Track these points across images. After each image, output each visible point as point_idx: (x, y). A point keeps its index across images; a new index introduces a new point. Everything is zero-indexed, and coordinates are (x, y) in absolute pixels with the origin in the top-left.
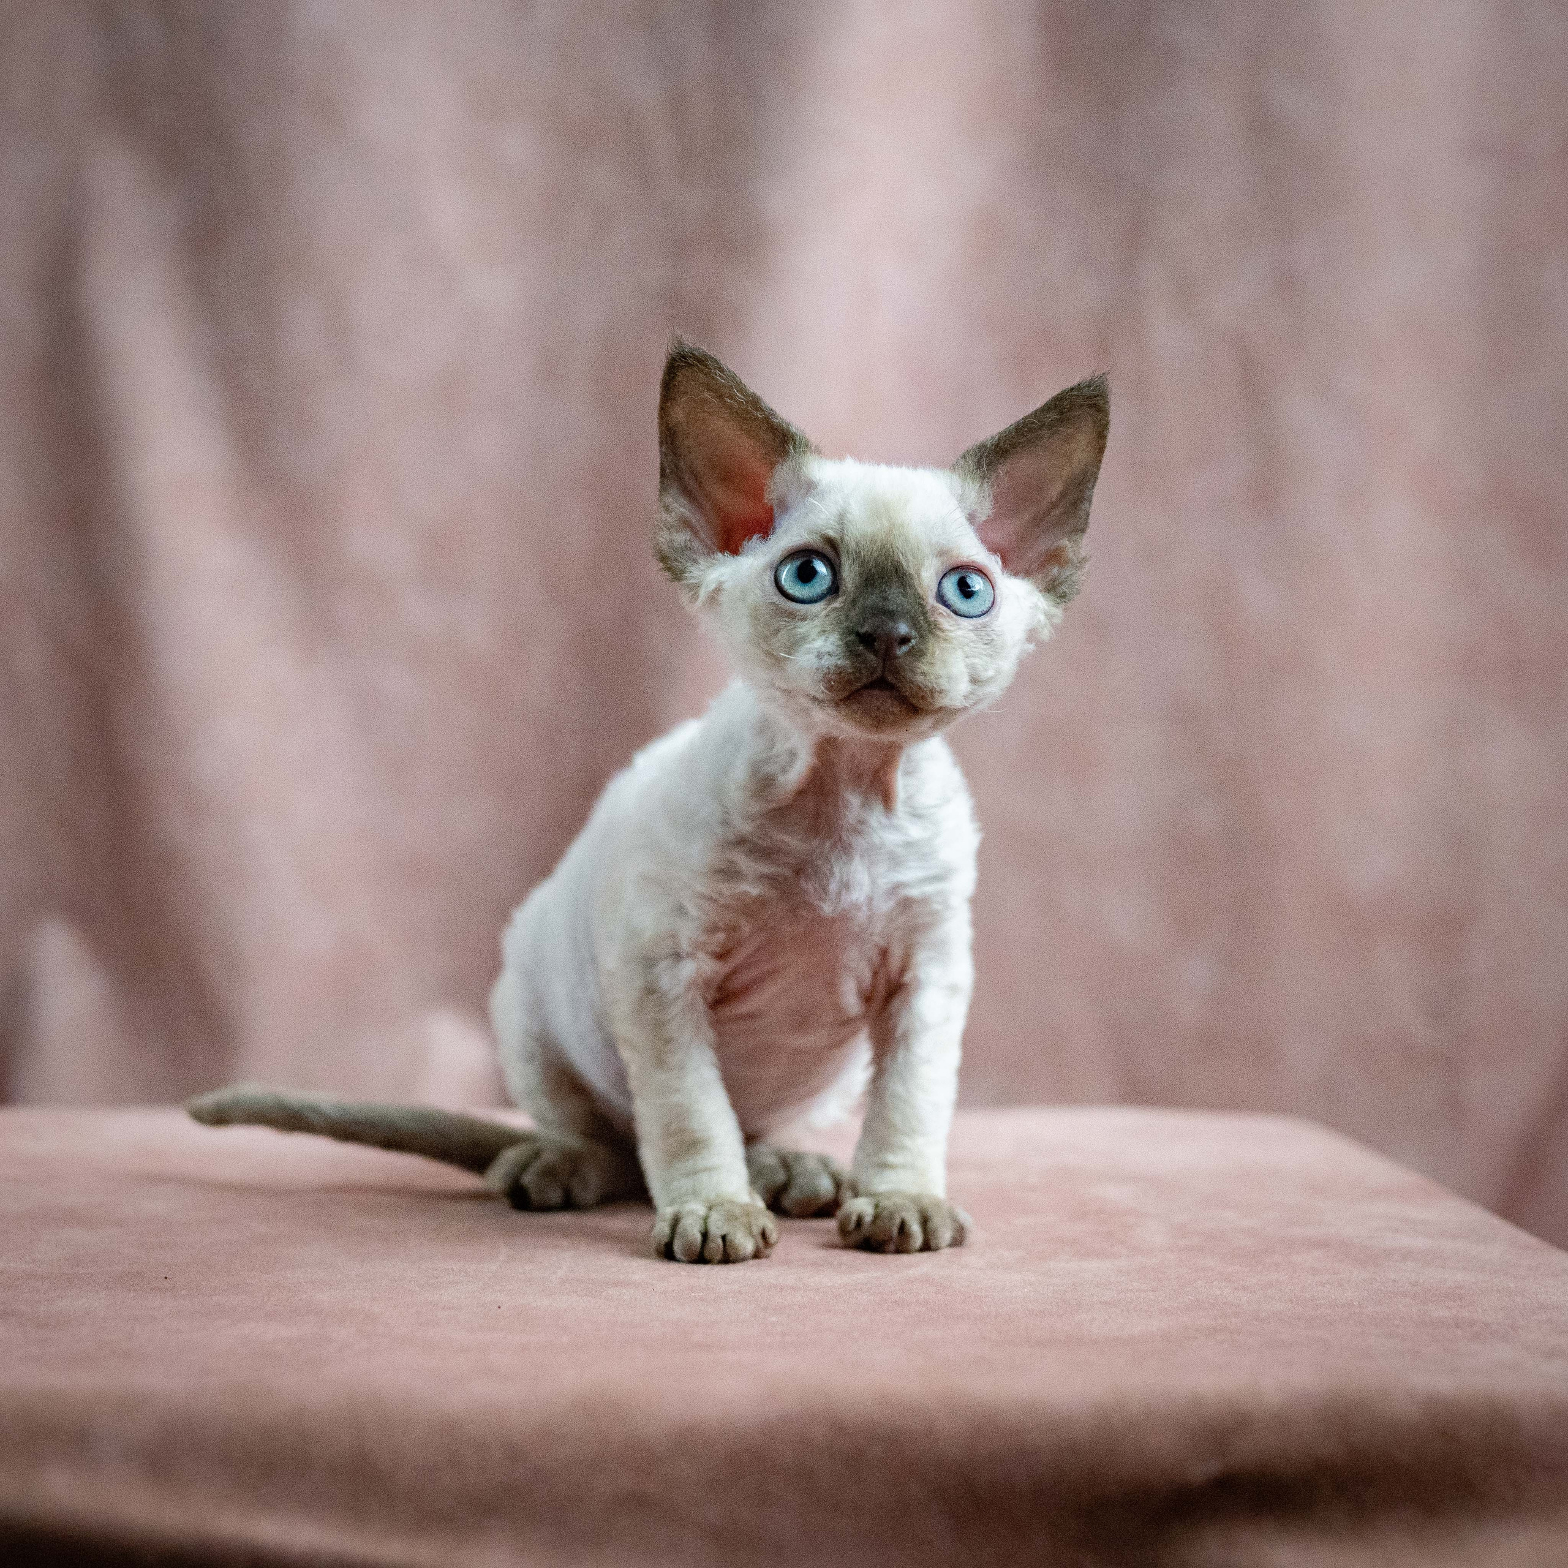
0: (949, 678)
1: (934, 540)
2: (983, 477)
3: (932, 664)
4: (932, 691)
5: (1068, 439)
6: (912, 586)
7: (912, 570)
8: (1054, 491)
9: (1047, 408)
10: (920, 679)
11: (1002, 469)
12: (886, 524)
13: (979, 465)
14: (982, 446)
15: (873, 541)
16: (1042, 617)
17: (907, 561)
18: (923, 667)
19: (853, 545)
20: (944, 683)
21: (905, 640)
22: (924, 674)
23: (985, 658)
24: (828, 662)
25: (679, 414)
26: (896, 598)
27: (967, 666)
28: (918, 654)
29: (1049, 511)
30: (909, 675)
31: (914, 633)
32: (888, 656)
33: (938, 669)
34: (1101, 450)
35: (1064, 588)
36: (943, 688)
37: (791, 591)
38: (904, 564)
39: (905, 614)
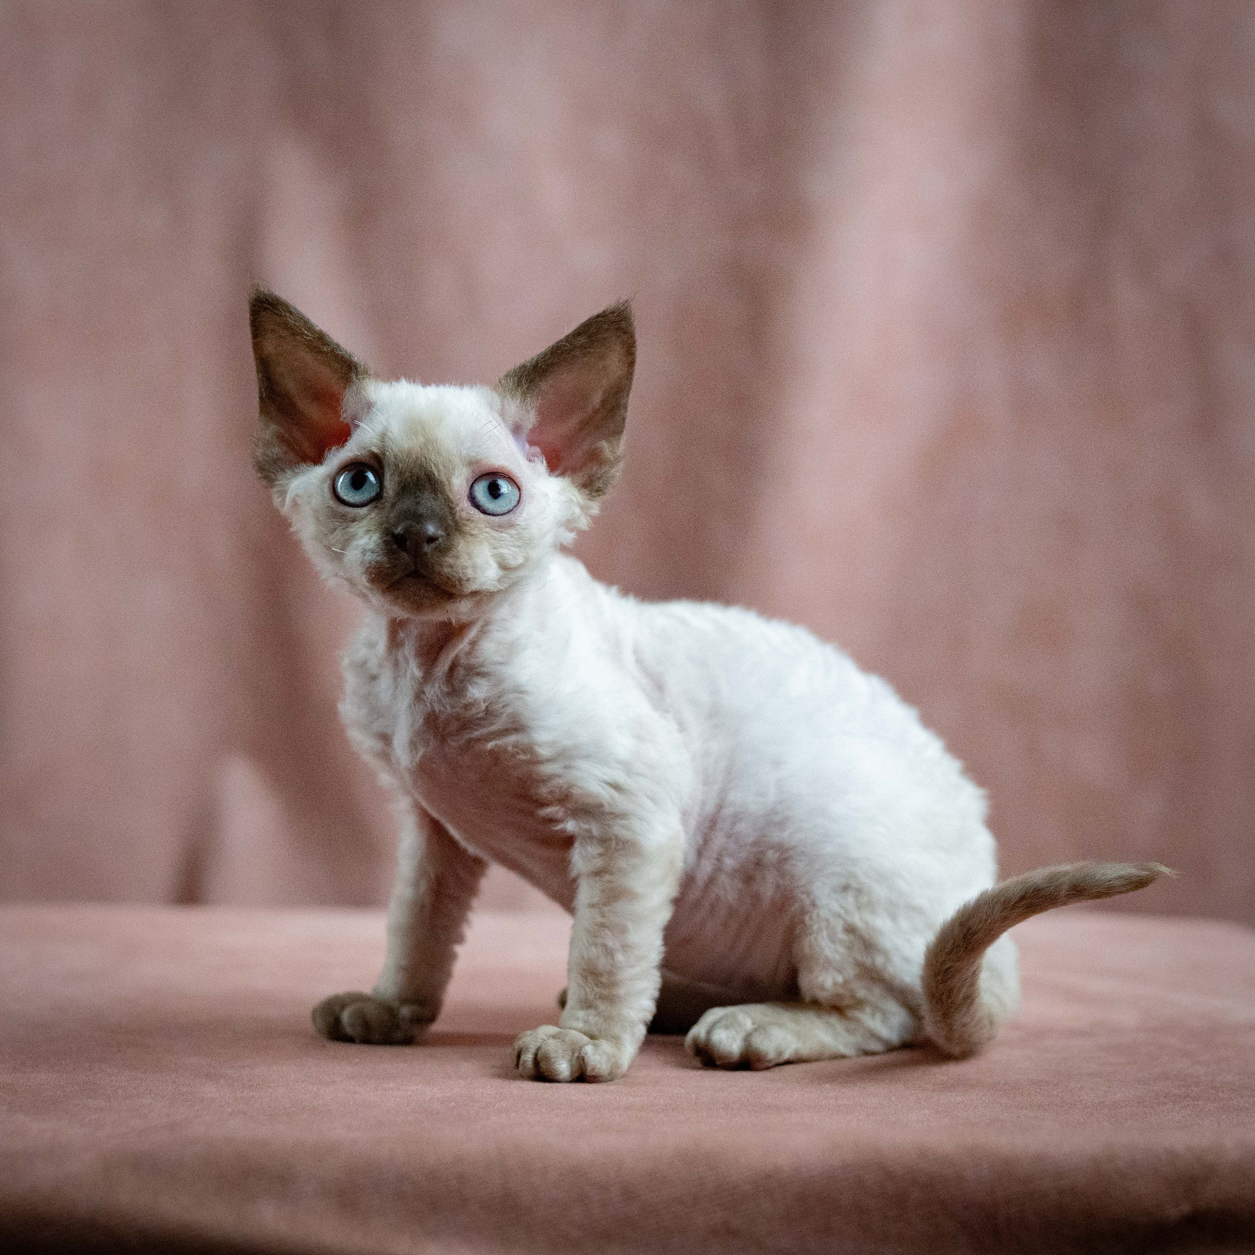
0: (474, 567)
1: (464, 452)
2: (524, 395)
3: (457, 557)
4: (460, 580)
5: (602, 357)
6: (443, 493)
7: (443, 478)
8: (597, 399)
9: (577, 333)
10: (447, 570)
11: (544, 385)
12: (422, 439)
13: (519, 384)
14: (523, 367)
15: (409, 454)
16: (577, 511)
17: (439, 471)
18: (450, 560)
19: (392, 459)
20: (470, 573)
21: (431, 539)
22: (451, 567)
23: (513, 549)
24: (369, 557)
25: (269, 347)
26: (428, 502)
27: (494, 556)
28: (445, 550)
29: (591, 418)
30: (437, 568)
31: (440, 533)
32: (417, 554)
33: (464, 561)
34: (631, 364)
35: (599, 484)
36: (470, 576)
37: (345, 498)
38: (436, 474)
39: (434, 516)
